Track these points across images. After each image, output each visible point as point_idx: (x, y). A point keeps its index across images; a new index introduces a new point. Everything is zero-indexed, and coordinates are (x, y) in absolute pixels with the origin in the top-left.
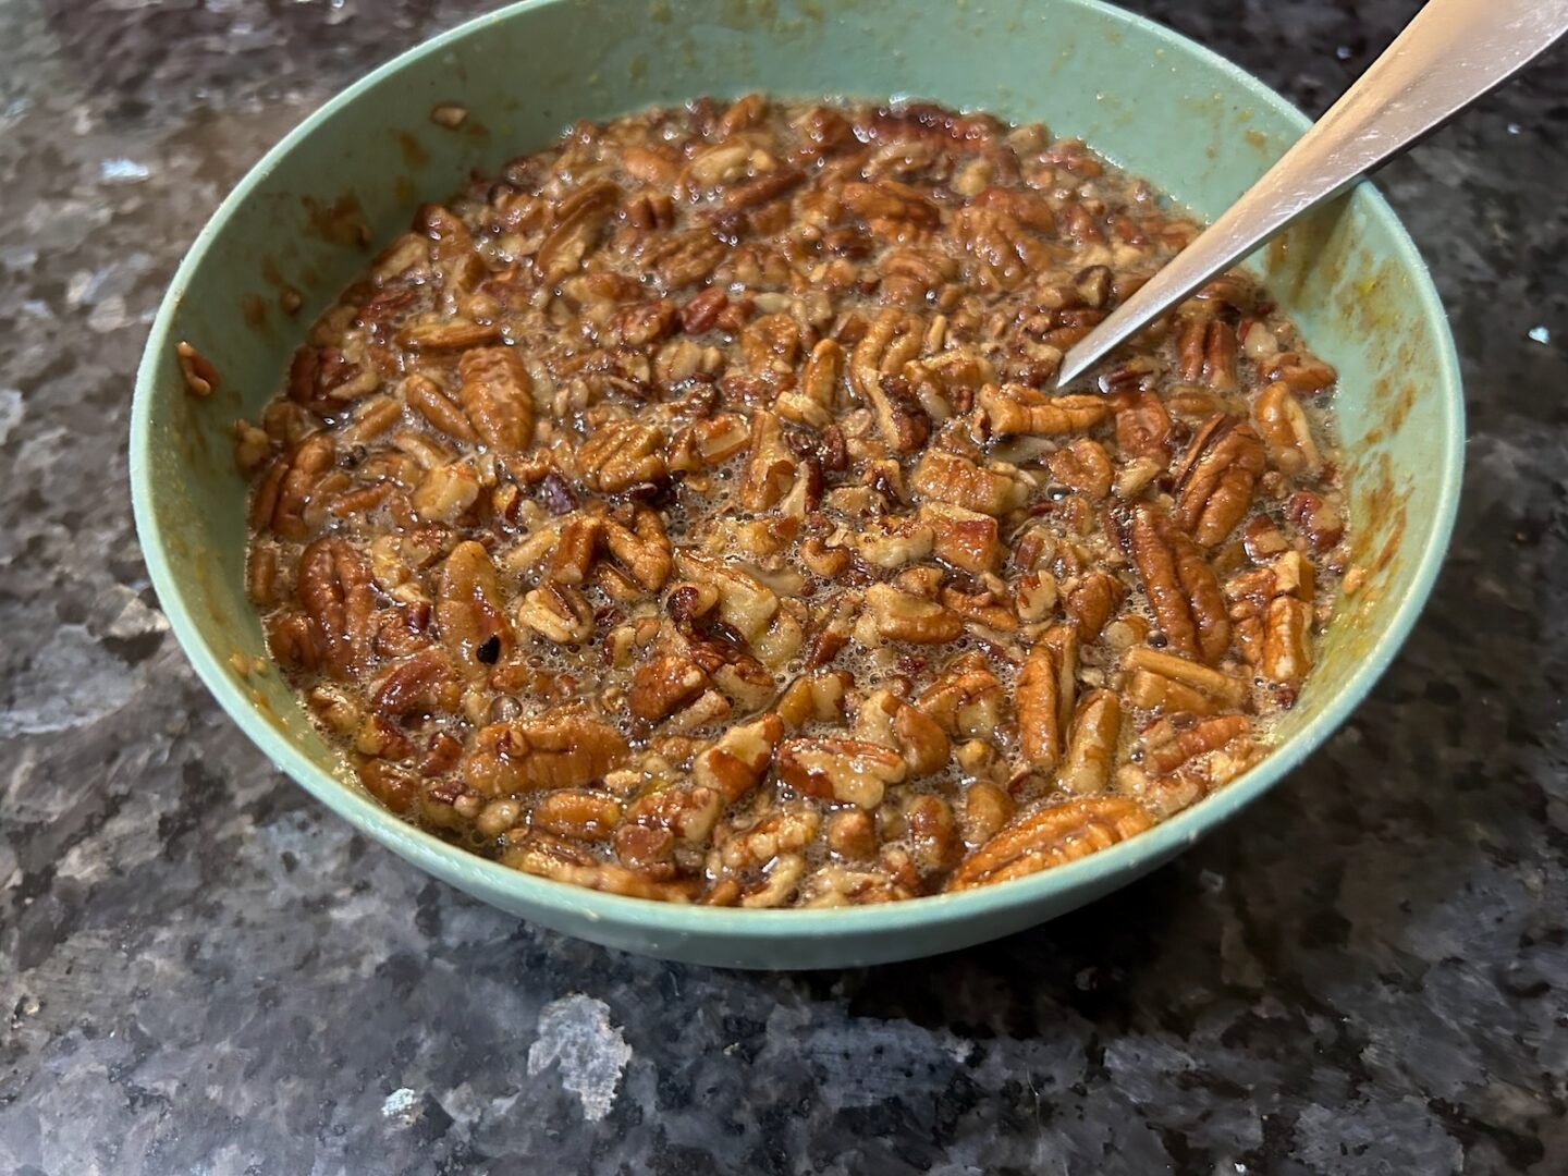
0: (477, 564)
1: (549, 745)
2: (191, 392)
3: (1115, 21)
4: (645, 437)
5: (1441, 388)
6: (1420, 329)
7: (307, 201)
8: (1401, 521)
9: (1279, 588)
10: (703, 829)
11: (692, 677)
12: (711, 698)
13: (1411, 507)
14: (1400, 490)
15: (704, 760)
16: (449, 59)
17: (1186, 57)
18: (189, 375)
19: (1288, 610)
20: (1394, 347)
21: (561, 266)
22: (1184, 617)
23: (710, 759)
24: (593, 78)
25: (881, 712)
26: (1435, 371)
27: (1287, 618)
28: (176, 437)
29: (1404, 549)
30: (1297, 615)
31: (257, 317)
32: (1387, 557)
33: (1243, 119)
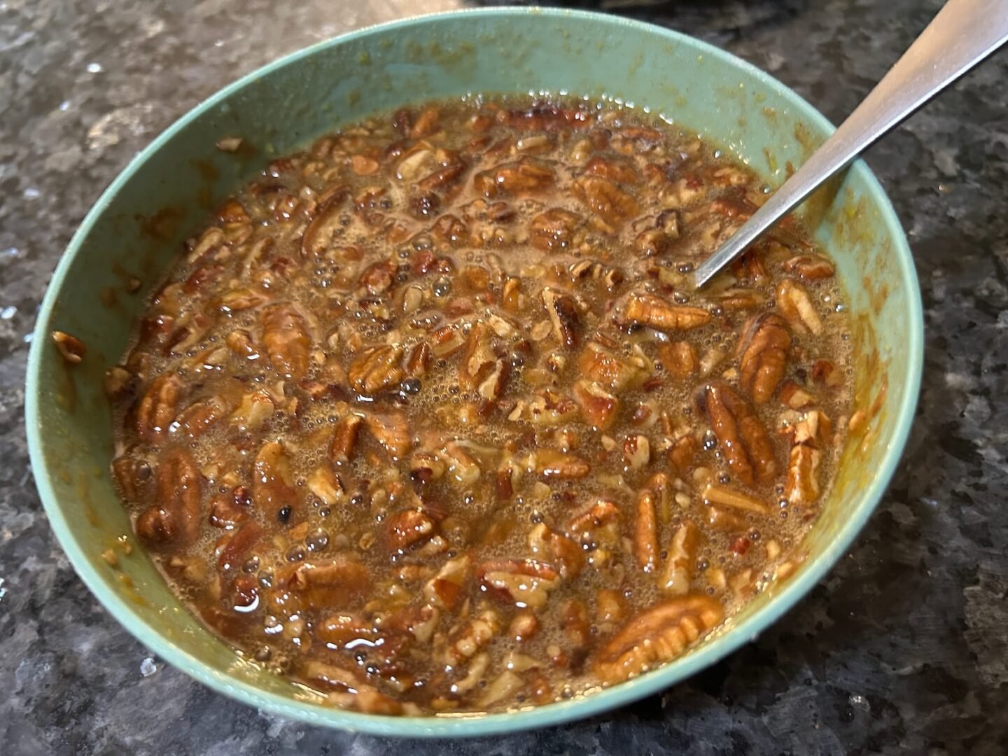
0: (276, 459)
1: (323, 582)
2: (69, 365)
3: (667, 39)
4: (393, 357)
5: (905, 289)
6: (888, 245)
7: (137, 217)
8: (886, 383)
9: (797, 440)
10: (428, 634)
11: (425, 527)
12: (437, 542)
13: (891, 372)
14: (883, 358)
15: (430, 586)
16: (224, 109)
17: (718, 61)
18: (65, 352)
19: (801, 456)
20: (872, 256)
21: (319, 245)
22: (745, 460)
23: (435, 585)
24: (325, 106)
25: (541, 540)
26: (900, 276)
27: (798, 462)
28: (60, 398)
29: (888, 402)
30: (807, 459)
31: (112, 302)
32: (877, 409)
33: (759, 100)
